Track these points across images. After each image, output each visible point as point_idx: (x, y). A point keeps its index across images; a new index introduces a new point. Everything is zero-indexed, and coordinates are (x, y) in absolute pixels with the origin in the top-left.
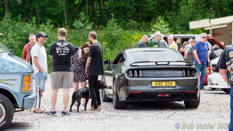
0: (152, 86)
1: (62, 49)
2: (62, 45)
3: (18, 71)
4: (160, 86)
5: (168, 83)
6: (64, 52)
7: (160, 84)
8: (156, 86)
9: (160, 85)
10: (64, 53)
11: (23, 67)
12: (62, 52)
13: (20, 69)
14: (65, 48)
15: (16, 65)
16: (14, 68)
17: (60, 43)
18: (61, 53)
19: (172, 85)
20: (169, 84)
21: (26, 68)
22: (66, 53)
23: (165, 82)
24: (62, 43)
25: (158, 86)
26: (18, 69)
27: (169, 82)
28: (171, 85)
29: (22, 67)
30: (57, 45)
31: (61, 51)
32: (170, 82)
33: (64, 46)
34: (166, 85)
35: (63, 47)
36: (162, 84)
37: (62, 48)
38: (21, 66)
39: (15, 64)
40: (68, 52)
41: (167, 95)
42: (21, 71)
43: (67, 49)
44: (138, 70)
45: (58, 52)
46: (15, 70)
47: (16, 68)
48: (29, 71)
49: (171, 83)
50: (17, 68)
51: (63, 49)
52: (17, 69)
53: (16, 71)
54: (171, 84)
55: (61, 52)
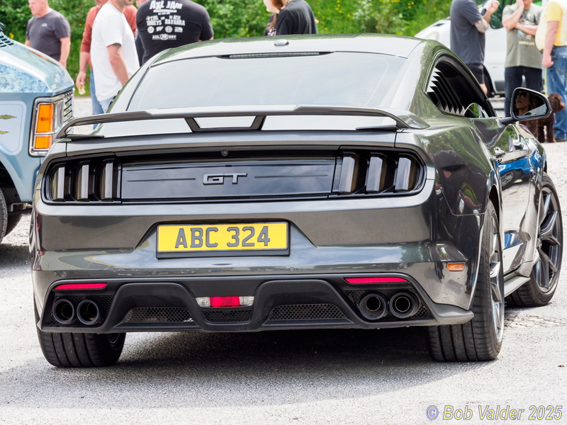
0: (160, 250)
1: (163, 21)
2: (165, 8)
3: (17, 89)
4: (204, 248)
5: (249, 232)
6: (169, 29)
7: (200, 238)
8: (181, 248)
9: (200, 245)
10: (169, 34)
11: (31, 77)
12: (163, 32)
13: (22, 84)
14: (171, 17)
15: (11, 71)
16: (3, 82)
17: (158, 3)
18: (159, 33)
19: (266, 241)
20: (254, 240)
21: (40, 81)
22: (173, 33)
23: (229, 230)
24: (165, 4)
25: (189, 249)
26: (16, 83)
27: (252, 229)
28: (260, 246)
29: (27, 78)
30: (151, 8)
31: (159, 26)
32: (258, 227)
33: (168, 12)
34: (233, 241)
35: (167, 17)
36: (214, 237)
37: (163, 18)
38: (24, 74)
39: (8, 69)
40: (180, 30)
41: (248, 301)
42: (27, 91)
43: (178, 21)
44: (97, 163)
45: (151, 30)
46: (9, 87)
47: (9, 81)
48: (50, 91)
49: (265, 231)
50: (13, 80)
51: (166, 20)
52: (13, 85)
53: (11, 91)
54: (264, 237)
55: (159, 29)
